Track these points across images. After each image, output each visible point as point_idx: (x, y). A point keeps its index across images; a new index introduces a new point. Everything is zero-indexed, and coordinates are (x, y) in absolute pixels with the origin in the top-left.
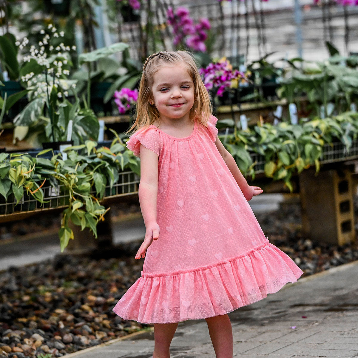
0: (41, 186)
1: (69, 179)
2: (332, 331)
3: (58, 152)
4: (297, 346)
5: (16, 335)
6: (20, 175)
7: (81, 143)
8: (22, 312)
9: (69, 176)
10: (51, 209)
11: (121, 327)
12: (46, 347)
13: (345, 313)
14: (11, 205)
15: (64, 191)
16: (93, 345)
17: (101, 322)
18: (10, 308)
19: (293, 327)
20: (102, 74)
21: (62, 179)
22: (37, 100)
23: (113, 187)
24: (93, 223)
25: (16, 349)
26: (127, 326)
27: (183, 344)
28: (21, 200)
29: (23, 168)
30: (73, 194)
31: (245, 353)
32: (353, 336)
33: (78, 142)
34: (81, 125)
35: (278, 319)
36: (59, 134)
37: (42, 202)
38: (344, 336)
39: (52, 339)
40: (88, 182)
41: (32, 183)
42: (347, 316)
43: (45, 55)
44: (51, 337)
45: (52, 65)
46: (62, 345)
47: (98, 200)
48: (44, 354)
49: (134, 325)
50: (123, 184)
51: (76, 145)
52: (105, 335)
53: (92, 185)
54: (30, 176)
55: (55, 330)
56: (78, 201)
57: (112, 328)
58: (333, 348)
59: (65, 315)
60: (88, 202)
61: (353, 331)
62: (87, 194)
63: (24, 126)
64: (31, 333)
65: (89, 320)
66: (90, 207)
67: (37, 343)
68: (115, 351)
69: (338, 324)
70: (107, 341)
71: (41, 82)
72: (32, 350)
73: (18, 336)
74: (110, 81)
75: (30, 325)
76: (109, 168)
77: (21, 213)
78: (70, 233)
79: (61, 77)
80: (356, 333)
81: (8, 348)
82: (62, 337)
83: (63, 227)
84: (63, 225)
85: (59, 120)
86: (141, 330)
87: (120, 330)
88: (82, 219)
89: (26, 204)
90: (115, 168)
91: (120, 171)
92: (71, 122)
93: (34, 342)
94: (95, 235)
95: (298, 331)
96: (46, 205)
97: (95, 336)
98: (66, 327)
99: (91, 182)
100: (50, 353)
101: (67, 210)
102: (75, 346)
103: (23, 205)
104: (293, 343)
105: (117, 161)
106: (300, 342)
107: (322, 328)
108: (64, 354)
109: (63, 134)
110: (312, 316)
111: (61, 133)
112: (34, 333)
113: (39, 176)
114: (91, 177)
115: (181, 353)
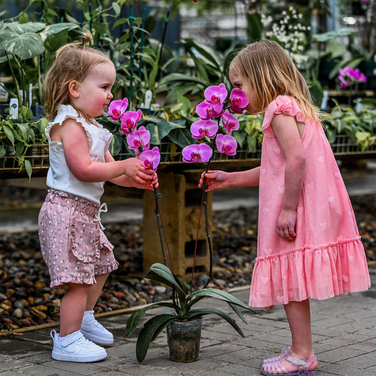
5: (239, 259)
6: (254, 128)
8: (246, 242)
14: (245, 152)
18: (236, 239)
20: (330, 54)
25: (239, 271)
28: (253, 150)
29: (257, 123)
43: (285, 32)
45: (290, 42)
50: (338, 145)
74: (336, 61)
76: (328, 130)
77: (252, 160)
79: (295, 53)
81: (232, 269)
89: (257, 153)
90: (333, 131)
91: (337, 134)
103: (254, 153)
105: (336, 126)
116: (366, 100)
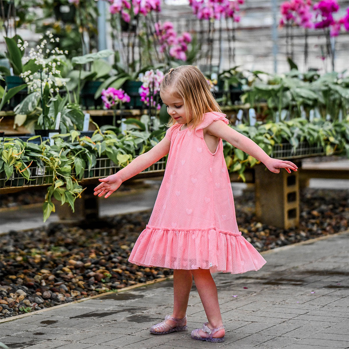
0: (29, 166)
1: (54, 161)
2: (266, 301)
3: (47, 138)
4: (235, 312)
6: (11, 156)
7: (68, 132)
8: (13, 270)
9: (54, 159)
10: (36, 185)
11: (93, 288)
12: (27, 301)
13: (280, 286)
14: (3, 180)
15: (49, 171)
16: (67, 301)
17: (77, 283)
18: (4, 266)
19: (235, 296)
20: (95, 74)
21: (47, 161)
22: (34, 93)
23: (91, 170)
24: (72, 199)
25: (2, 301)
26: (98, 287)
27: (142, 305)
28: (11, 177)
29: (14, 150)
30: (57, 174)
31: (191, 316)
32: (283, 306)
33: (66, 131)
34: (69, 117)
35: (224, 289)
36: (49, 124)
37: (29, 179)
38: (276, 306)
39: (34, 294)
40: (69, 165)
41: (21, 163)
42: (281, 289)
43: (42, 56)
44: (33, 293)
45: (47, 66)
46: (41, 300)
47: (78, 181)
48: (25, 307)
49: (104, 287)
50: (100, 168)
51: (63, 133)
52: (79, 293)
53: (73, 167)
54: (19, 158)
55: (38, 287)
56: (60, 180)
57: (86, 288)
58: (264, 316)
59: (48, 275)
60: (68, 182)
61: (283, 303)
62: (68, 174)
63: (22, 114)
64: (17, 289)
65: (67, 280)
66: (69, 186)
67: (20, 297)
68: (85, 307)
69: (273, 296)
70: (79, 299)
71: (37, 79)
72: (16, 303)
73: (5, 290)
74: (102, 80)
75: (17, 282)
76: (88, 154)
77: (11, 188)
78: (52, 206)
79: (55, 75)
80: (286, 304)
82: (42, 294)
83: (47, 201)
84: (46, 200)
85: (50, 112)
86: (109, 291)
87: (92, 290)
88: (63, 196)
89: (16, 180)
90: (93, 154)
91: (98, 157)
92: (59, 114)
93: (18, 296)
94: (73, 209)
95: (238, 300)
96: (33, 183)
97: (70, 294)
98: (47, 285)
99: (72, 165)
100: (31, 307)
101: (50, 188)
102: (53, 301)
103: (13, 181)
104: (233, 309)
105: (96, 149)
106: (238, 309)
107: (258, 298)
108: (42, 308)
109: (52, 124)
110: (252, 287)
111: (51, 122)
112: (19, 289)
113: (28, 158)
114: (73, 161)
115: (138, 312)
116: (130, 119)
